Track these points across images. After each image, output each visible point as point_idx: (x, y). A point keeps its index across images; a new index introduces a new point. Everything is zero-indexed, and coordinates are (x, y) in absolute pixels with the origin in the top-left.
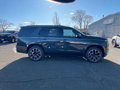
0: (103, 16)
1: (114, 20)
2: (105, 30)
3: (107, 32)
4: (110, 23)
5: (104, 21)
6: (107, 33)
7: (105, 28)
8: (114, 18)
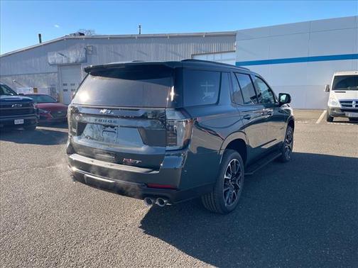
0: (40, 35)
1: (86, 53)
2: (57, 81)
3: (65, 88)
4: (72, 60)
5: (49, 53)
6: (67, 90)
7: (58, 76)
8: (86, 50)
